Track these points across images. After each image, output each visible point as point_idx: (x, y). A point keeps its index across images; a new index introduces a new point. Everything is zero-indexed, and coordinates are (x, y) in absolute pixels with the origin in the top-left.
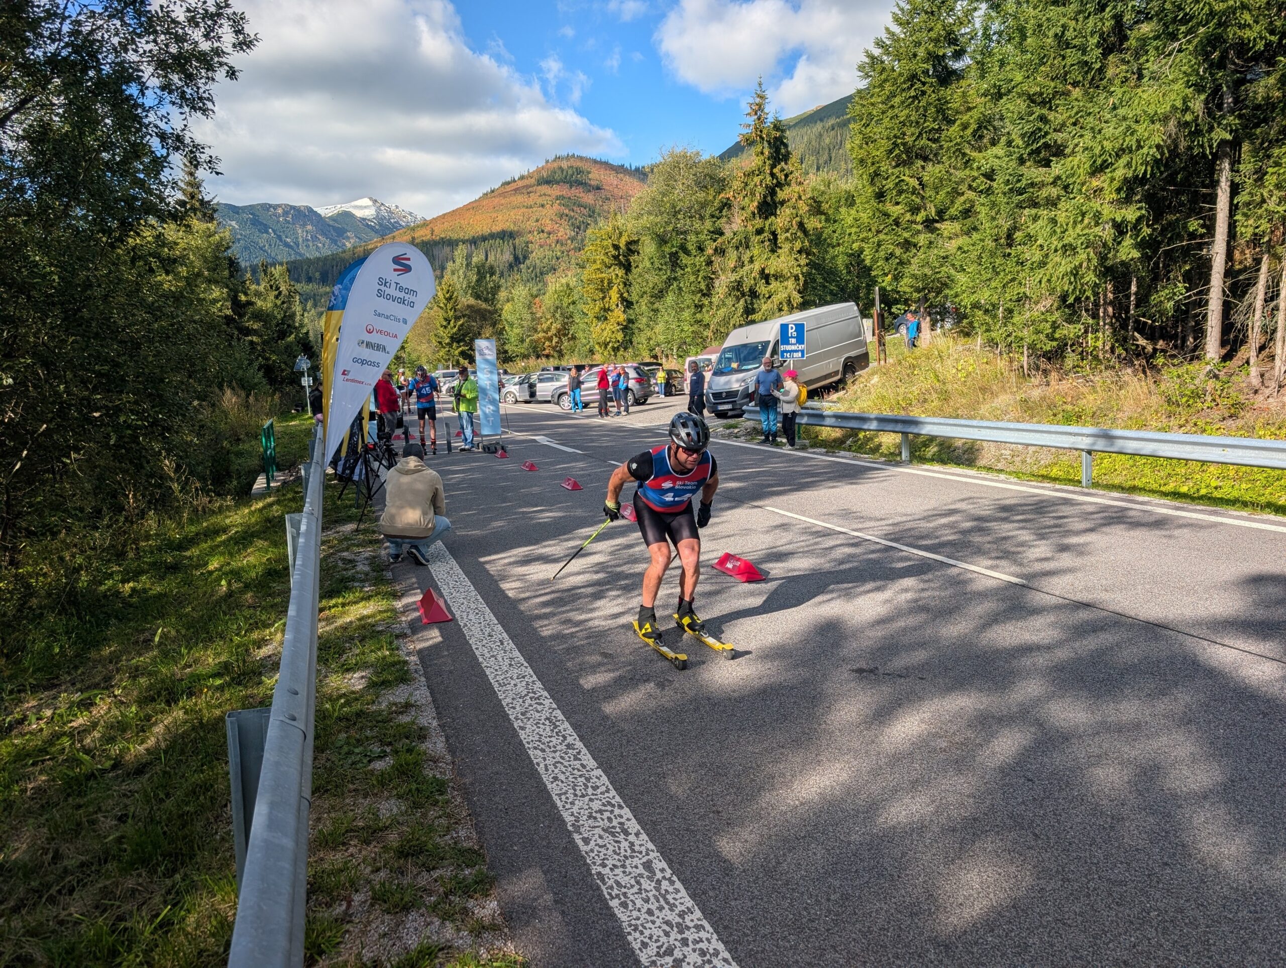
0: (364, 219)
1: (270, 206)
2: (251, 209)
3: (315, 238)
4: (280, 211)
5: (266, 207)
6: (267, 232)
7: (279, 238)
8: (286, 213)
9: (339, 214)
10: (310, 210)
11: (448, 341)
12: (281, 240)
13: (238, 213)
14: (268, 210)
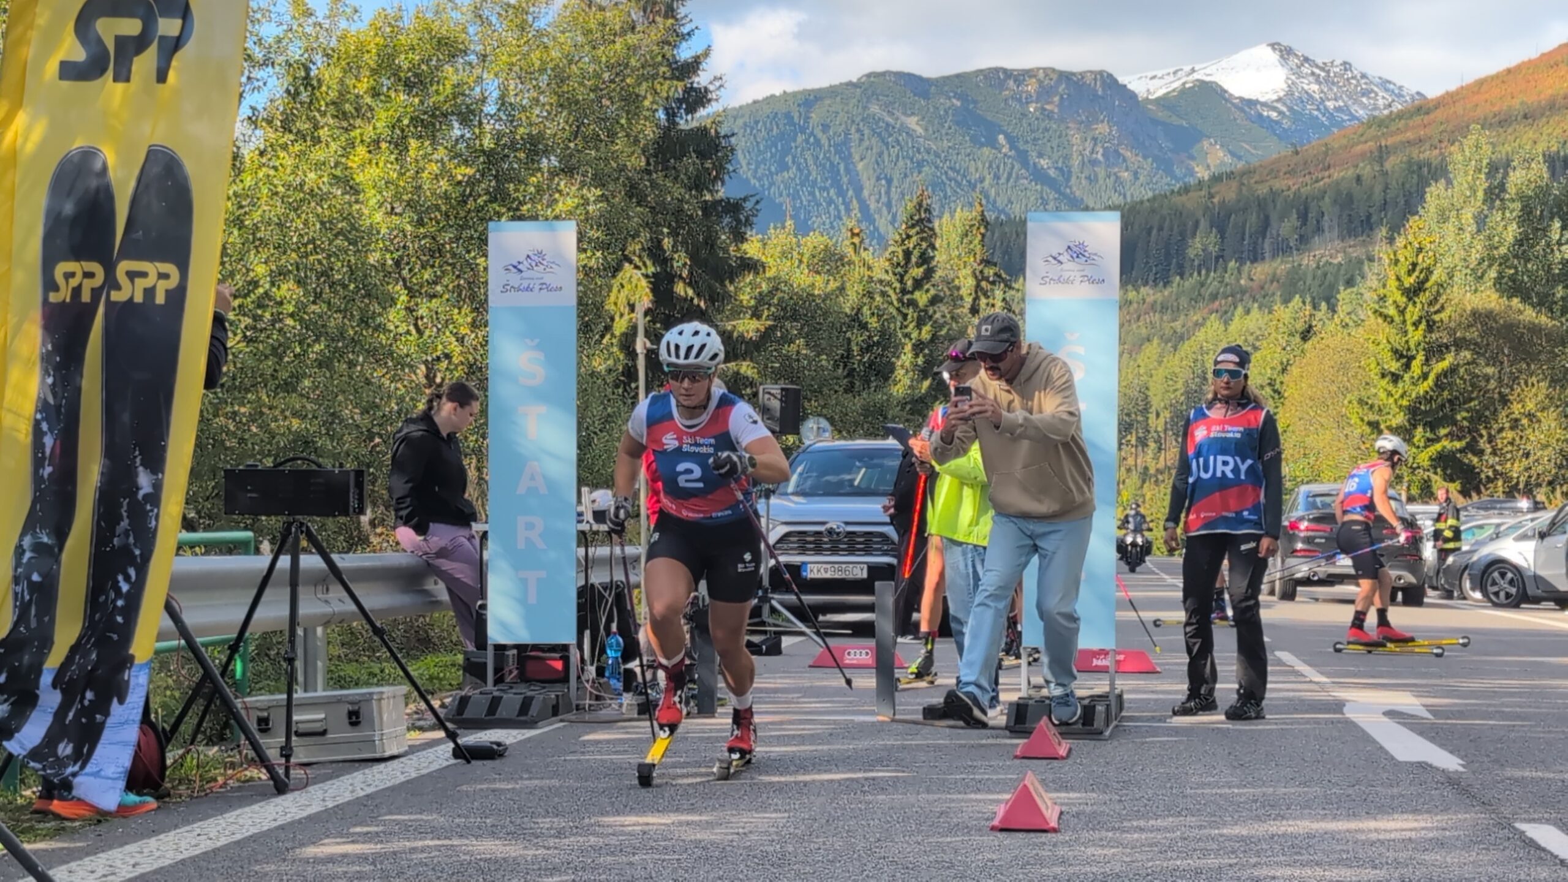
0: (1251, 103)
1: (1008, 73)
2: (959, 83)
3: (1113, 156)
4: (1031, 87)
5: (997, 77)
6: (993, 144)
7: (1023, 157)
8: (1045, 92)
9: (1183, 92)
10: (1109, 81)
11: (1399, 419)
12: (1025, 162)
13: (925, 95)
14: (1002, 85)
